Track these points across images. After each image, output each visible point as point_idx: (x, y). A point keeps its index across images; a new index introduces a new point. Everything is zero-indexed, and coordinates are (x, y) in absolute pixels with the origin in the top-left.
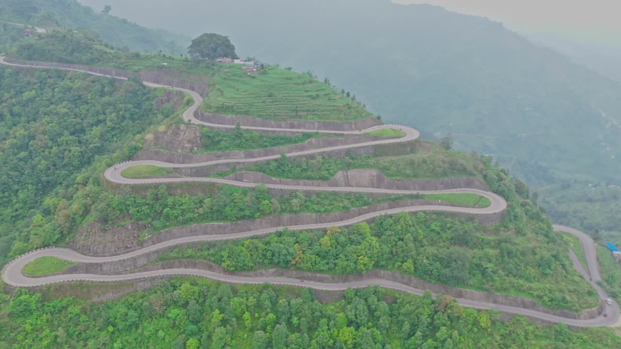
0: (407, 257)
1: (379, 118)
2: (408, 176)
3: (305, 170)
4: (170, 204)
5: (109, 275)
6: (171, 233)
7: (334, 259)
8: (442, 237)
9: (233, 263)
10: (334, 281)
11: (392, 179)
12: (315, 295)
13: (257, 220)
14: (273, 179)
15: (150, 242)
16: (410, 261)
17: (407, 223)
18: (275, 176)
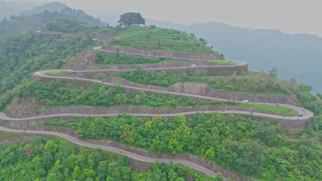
0: (211, 145)
1: (222, 55)
2: (230, 89)
3: (153, 79)
4: (61, 91)
5: (12, 129)
6: (58, 110)
7: (152, 138)
8: (246, 135)
9: (83, 131)
10: (150, 155)
11: (216, 90)
12: (128, 162)
13: (111, 107)
14: (131, 83)
15: (44, 113)
16: (212, 148)
17: (216, 119)
18: (132, 81)
